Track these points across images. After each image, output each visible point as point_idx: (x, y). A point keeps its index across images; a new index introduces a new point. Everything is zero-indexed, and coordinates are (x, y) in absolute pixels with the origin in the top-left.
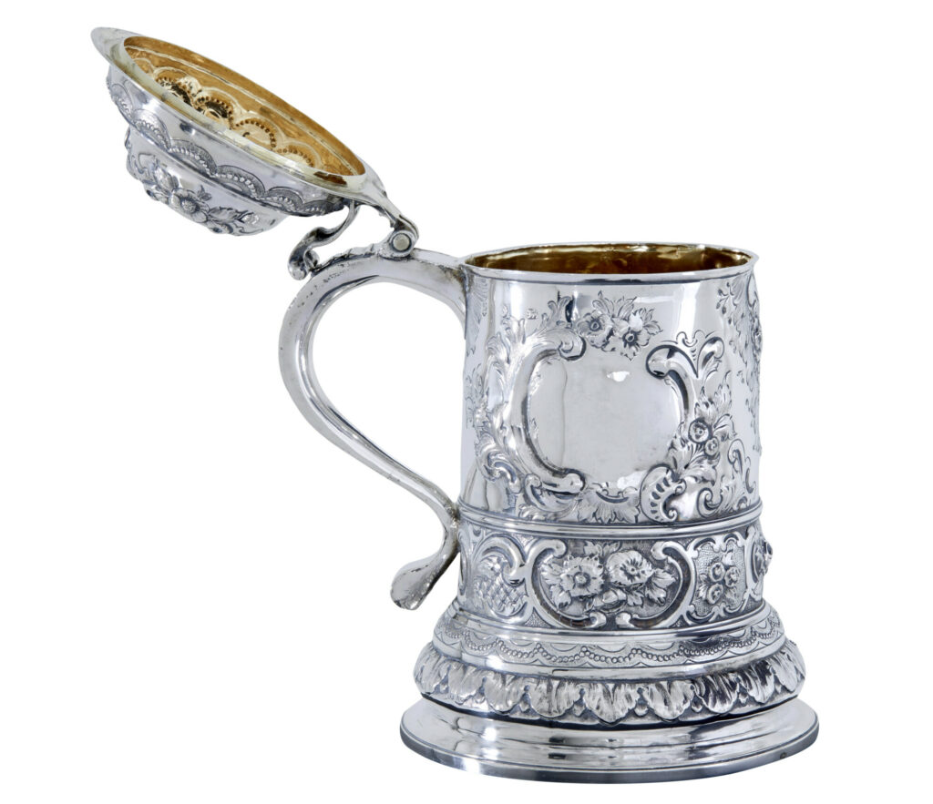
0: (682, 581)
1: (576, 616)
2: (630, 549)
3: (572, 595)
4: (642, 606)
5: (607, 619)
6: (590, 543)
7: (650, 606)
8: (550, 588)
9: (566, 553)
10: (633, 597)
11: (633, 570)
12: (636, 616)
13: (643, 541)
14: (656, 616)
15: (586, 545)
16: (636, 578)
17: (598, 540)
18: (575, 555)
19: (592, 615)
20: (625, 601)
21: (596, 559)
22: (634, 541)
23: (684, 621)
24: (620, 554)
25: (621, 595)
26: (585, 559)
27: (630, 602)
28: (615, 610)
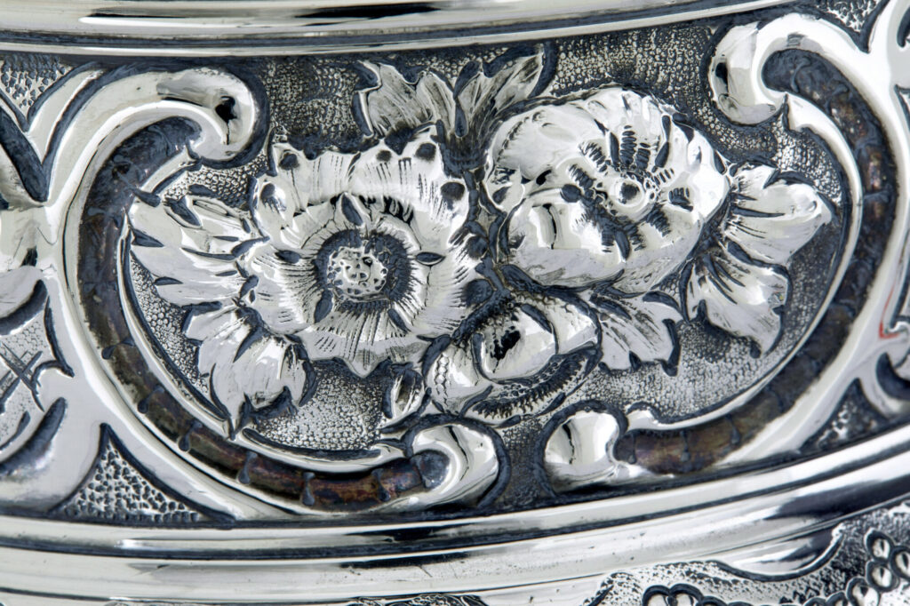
0: (857, 213)
1: (333, 454)
2: (600, 83)
3: (314, 354)
4: (670, 366)
5: (503, 453)
6: (387, 74)
7: (714, 357)
8: (183, 324)
9: (260, 137)
10: (629, 328)
11: (629, 192)
12: (642, 419)
13: (664, 29)
14: (740, 401)
15: (367, 81)
16: (649, 231)
17: (429, 53)
18: (311, 142)
19: (422, 440)
20: (590, 354)
21: (426, 153)
22: (616, 38)
23: (868, 407)
24: (551, 111)
25: (575, 327)
26: (369, 157)
27: (615, 356)
28: (540, 405)
